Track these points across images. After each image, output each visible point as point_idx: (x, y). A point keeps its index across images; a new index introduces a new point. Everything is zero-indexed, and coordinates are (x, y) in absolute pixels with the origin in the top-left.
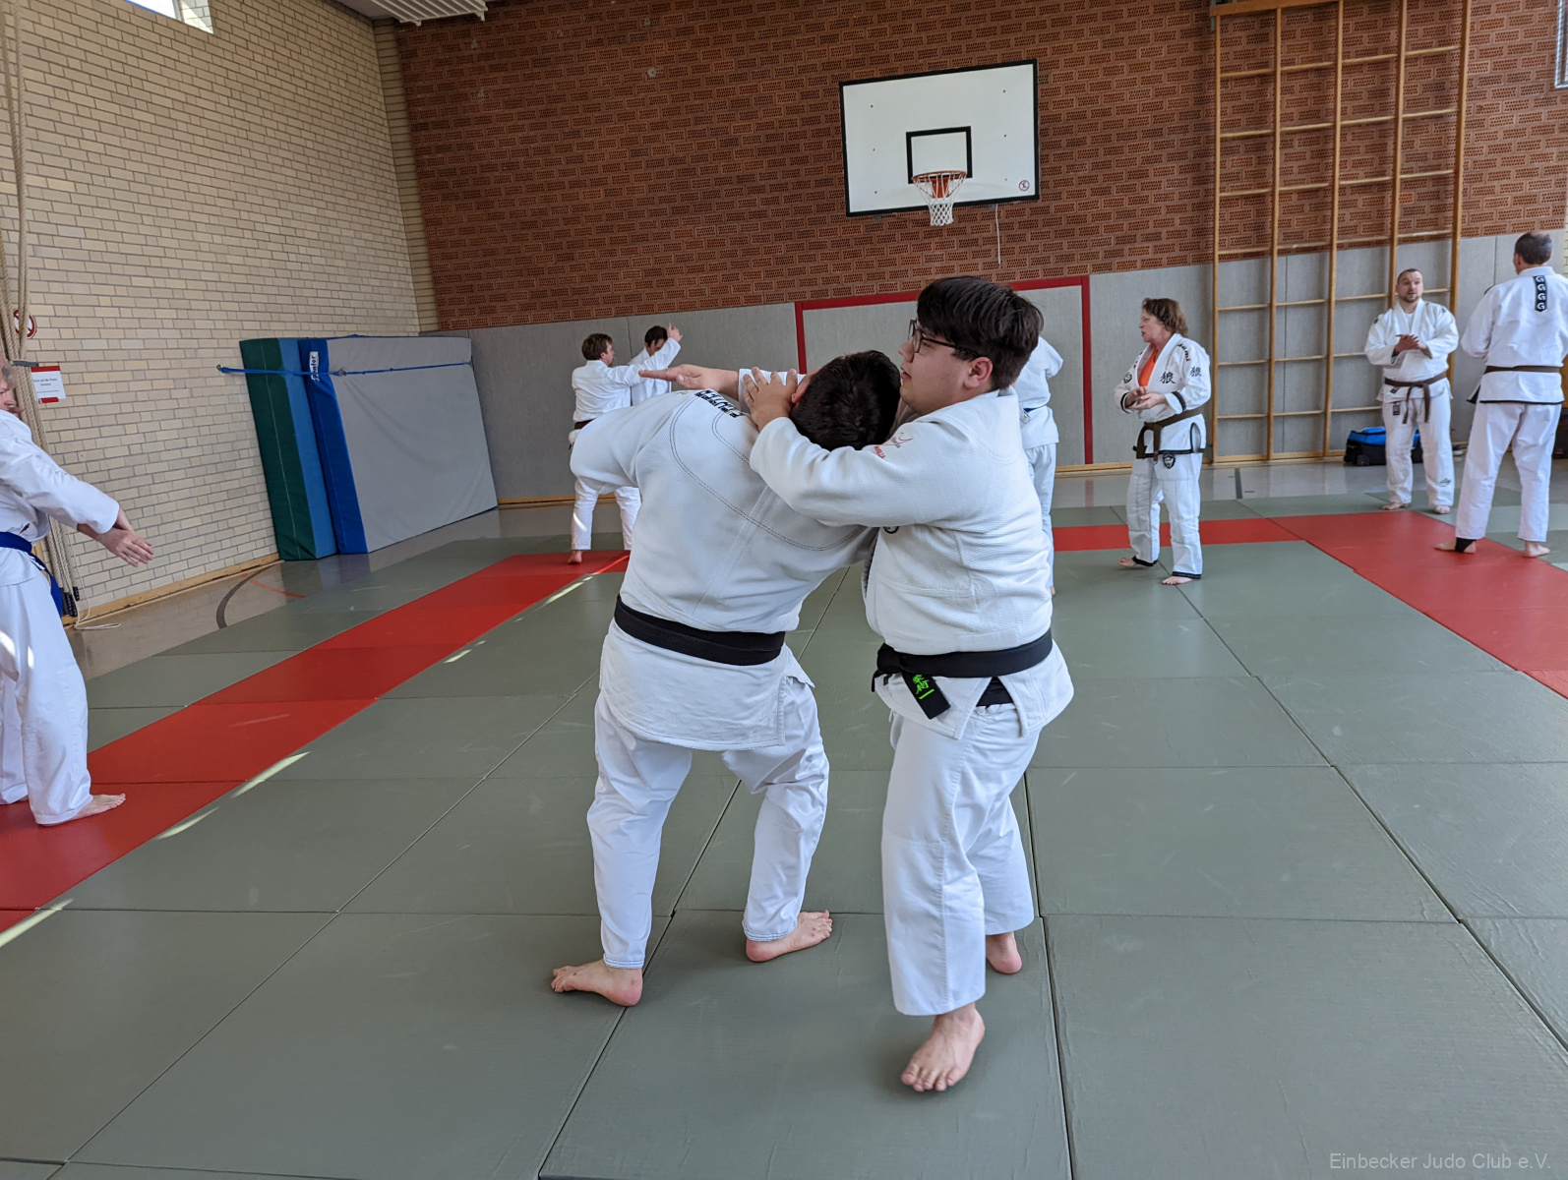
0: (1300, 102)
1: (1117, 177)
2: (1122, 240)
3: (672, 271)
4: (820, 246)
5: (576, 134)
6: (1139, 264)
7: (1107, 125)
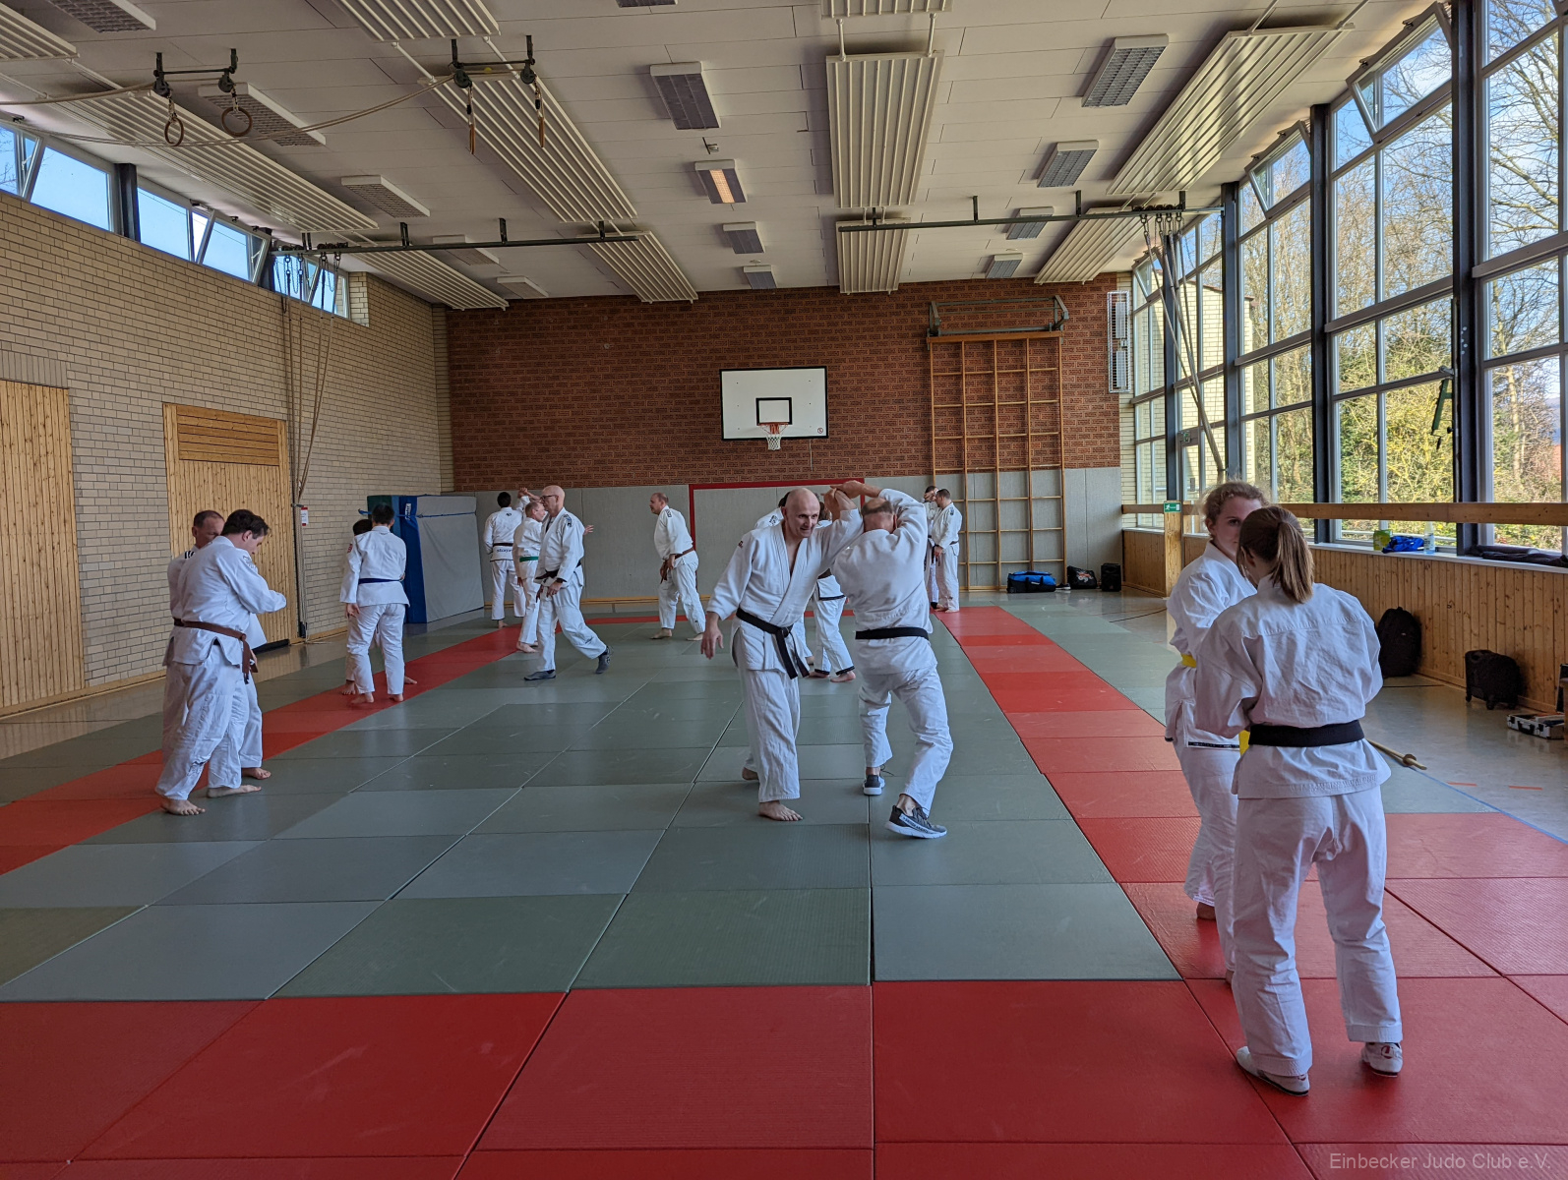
0: (977, 391)
1: (878, 424)
2: (883, 459)
3: (612, 462)
4: (705, 452)
5: (557, 378)
6: (892, 473)
7: (873, 395)
